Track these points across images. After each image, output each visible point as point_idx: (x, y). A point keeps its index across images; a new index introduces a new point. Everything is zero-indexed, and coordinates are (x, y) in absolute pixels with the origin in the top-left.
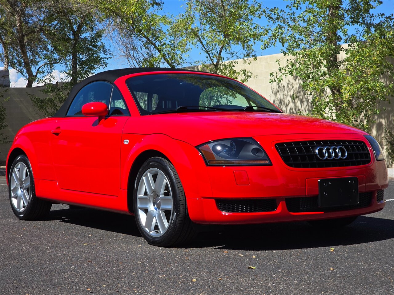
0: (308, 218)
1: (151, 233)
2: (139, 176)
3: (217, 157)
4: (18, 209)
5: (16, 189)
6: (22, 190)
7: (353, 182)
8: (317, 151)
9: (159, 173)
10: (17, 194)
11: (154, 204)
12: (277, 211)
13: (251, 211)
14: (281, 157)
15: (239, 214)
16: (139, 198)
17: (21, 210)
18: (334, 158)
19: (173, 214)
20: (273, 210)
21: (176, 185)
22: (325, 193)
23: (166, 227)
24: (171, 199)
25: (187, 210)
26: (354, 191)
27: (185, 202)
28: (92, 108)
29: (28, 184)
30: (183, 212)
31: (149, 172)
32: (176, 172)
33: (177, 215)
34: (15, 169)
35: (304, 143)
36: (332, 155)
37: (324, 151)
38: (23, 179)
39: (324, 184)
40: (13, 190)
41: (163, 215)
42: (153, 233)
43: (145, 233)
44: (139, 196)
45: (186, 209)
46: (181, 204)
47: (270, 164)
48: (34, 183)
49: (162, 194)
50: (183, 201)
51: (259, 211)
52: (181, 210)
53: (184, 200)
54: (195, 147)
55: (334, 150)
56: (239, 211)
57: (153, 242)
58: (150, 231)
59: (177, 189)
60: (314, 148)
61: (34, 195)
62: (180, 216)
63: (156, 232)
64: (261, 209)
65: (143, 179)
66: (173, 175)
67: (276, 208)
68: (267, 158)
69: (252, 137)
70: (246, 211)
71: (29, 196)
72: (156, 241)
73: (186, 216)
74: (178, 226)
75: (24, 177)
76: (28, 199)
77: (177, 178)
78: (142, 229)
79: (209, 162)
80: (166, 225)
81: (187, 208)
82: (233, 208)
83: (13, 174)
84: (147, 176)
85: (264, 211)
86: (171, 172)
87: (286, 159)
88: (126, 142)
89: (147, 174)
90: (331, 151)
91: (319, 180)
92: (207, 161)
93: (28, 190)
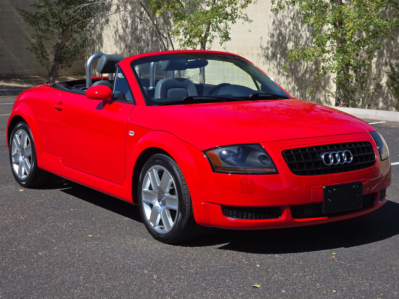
0: (312, 224)
1: (155, 228)
2: (145, 170)
3: (223, 164)
4: (19, 176)
5: (16, 156)
6: (23, 157)
7: (357, 186)
8: (323, 157)
9: (165, 172)
10: (18, 160)
11: (159, 201)
12: (282, 218)
13: (256, 218)
14: (288, 164)
15: (244, 220)
16: (143, 192)
17: (22, 177)
18: (339, 163)
19: (178, 215)
20: (277, 217)
21: (182, 187)
22: (329, 200)
23: (171, 226)
24: (176, 200)
25: (193, 212)
26: (358, 195)
27: (190, 204)
28: (96, 93)
29: (30, 153)
30: (188, 214)
31: (154, 168)
32: (182, 173)
33: (183, 217)
34: (16, 135)
35: (311, 148)
36: (337, 160)
37: (330, 156)
38: (24, 148)
39: (329, 191)
40: (14, 156)
41: (168, 213)
42: (157, 228)
43: (149, 227)
44: (144, 190)
45: (191, 211)
46: (187, 206)
47: (276, 172)
48: (36, 153)
49: (167, 193)
50: (188, 204)
51: (264, 218)
52: (187, 212)
53: (190, 202)
54: (202, 151)
55: (340, 154)
56: (245, 217)
57: (157, 237)
58: (155, 226)
59: (183, 191)
60: (320, 153)
61: (36, 165)
62: (185, 218)
63: (161, 228)
64: (266, 217)
65: (148, 174)
66: (179, 177)
67: (280, 215)
68: (273, 166)
69: (259, 143)
70: (251, 218)
71: (30, 165)
72: (161, 238)
73: (192, 218)
74: (183, 227)
75: (25, 144)
76: (30, 168)
77: (183, 179)
78: (146, 223)
79: (215, 168)
80: (172, 223)
81: (193, 210)
82: (238, 215)
83: (14, 140)
84: (151, 172)
85: (268, 218)
86: (177, 173)
87: (292, 167)
88: (131, 133)
89: (152, 170)
90: (337, 155)
91: (325, 187)
92: (214, 167)
93: (29, 158)
